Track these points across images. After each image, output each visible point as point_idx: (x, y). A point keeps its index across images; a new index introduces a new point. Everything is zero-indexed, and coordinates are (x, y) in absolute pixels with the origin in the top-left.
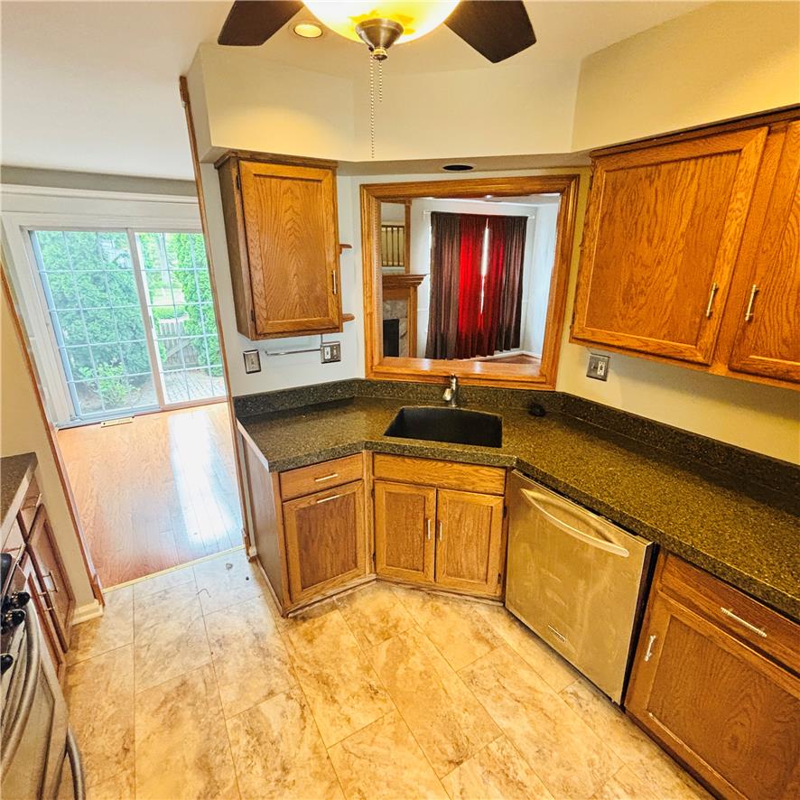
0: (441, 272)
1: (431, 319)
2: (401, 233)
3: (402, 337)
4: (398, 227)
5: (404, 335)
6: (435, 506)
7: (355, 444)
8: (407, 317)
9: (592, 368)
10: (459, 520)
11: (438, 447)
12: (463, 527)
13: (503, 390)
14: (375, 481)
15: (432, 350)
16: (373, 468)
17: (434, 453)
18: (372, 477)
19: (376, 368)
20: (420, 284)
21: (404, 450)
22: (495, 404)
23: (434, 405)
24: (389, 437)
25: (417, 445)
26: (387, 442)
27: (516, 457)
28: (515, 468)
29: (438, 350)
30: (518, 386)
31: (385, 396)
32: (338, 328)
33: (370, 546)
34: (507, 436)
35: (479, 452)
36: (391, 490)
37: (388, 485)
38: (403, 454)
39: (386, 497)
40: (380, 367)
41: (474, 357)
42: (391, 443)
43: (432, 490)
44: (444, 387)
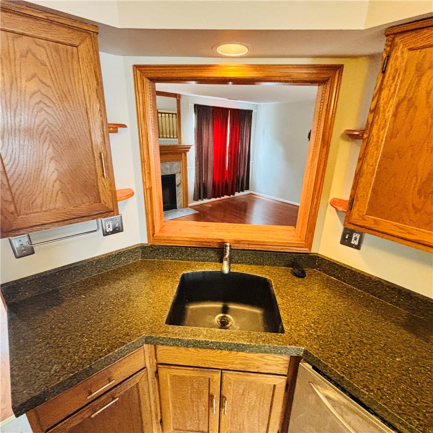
0: (202, 144)
1: (196, 174)
2: (174, 117)
3: (178, 186)
4: (173, 114)
5: (180, 184)
6: (220, 385)
7: (133, 343)
8: (181, 173)
9: (347, 237)
10: (243, 394)
11: (224, 341)
12: (246, 399)
13: (269, 253)
14: (159, 366)
15: (197, 193)
16: (156, 355)
17: (219, 347)
18: (155, 361)
19: (157, 236)
20: (188, 151)
21: (187, 344)
22: (262, 264)
23: (210, 267)
24: (171, 326)
25: (201, 338)
26: (169, 336)
27: (303, 348)
28: (302, 358)
29: (201, 193)
30: (282, 249)
31: (166, 259)
32: (113, 211)
33: (156, 415)
34: (285, 312)
35: (267, 344)
36: (175, 374)
37: (172, 370)
38: (187, 347)
39: (171, 379)
40: (161, 235)
41: (223, 196)
42: (174, 337)
43: (217, 372)
44: (219, 251)
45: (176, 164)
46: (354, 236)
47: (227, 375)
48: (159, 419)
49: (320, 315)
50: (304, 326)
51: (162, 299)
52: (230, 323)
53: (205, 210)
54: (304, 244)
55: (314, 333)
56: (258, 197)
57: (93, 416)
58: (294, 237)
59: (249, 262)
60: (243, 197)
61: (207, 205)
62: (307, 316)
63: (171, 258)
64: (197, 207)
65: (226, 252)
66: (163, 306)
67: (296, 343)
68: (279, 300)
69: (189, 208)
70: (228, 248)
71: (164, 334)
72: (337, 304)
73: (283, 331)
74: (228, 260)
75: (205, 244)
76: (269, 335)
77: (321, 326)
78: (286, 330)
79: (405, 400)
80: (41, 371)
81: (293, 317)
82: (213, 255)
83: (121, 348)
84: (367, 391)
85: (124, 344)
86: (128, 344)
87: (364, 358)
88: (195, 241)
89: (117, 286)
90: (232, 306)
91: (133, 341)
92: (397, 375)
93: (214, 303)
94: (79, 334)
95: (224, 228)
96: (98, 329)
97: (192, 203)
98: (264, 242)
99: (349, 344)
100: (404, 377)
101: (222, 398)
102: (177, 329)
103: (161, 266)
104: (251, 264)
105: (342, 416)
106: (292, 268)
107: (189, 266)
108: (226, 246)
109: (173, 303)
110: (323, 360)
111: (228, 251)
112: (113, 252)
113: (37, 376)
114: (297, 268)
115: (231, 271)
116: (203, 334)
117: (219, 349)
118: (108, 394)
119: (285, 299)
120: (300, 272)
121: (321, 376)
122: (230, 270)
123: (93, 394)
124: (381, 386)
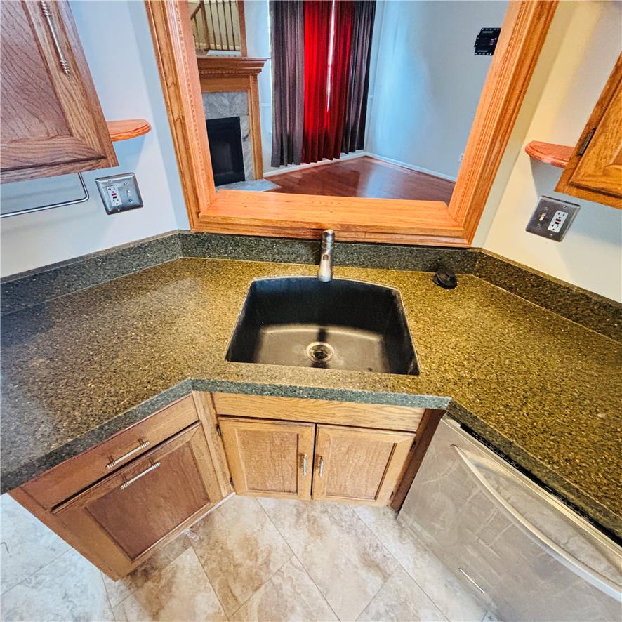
0: (284, 57)
3: (244, 138)
5: (247, 136)
6: (313, 442)
7: (172, 390)
8: (248, 115)
9: (541, 219)
10: (347, 453)
11: (321, 386)
12: (351, 459)
13: (399, 248)
14: (220, 418)
15: (278, 153)
16: (214, 404)
17: (313, 394)
18: (214, 411)
19: (205, 216)
20: (260, 70)
21: (261, 391)
22: (386, 267)
23: (300, 272)
24: (234, 363)
25: (284, 382)
26: (231, 380)
27: (450, 399)
28: (446, 411)
29: (284, 154)
30: (421, 241)
31: (226, 257)
32: (104, 158)
33: (224, 474)
34: (421, 341)
35: (390, 392)
36: (246, 428)
37: (240, 423)
38: (261, 394)
39: (240, 435)
40: (211, 214)
41: (321, 160)
42: (239, 381)
43: (309, 426)
44: (314, 243)
45: (240, 98)
46: (556, 216)
47: (323, 430)
48: (228, 477)
49: (478, 347)
50: (451, 364)
51: (219, 321)
52: (329, 356)
53: (291, 184)
54: (461, 231)
55: (468, 376)
56: (376, 162)
57: (122, 487)
58: (445, 219)
59: (363, 264)
60: (353, 162)
61: (294, 175)
62: (457, 349)
63: (233, 255)
64: (279, 178)
65: (326, 246)
66: (220, 332)
67: (438, 391)
68: (411, 324)
69: (264, 180)
70: (329, 239)
71: (223, 376)
72: (507, 330)
73: (416, 372)
74: (329, 259)
75: (290, 232)
76: (393, 377)
77: (479, 364)
78: (421, 371)
79: (609, 477)
80: (18, 434)
81: (433, 350)
82: (303, 251)
83: (151, 398)
84: (549, 464)
85: (155, 392)
86: (163, 392)
87: (546, 413)
88: (272, 227)
89: (143, 300)
90: (333, 331)
91: (171, 388)
92: (597, 439)
93: (304, 326)
94: (81, 377)
95: (323, 203)
96: (113, 369)
97: (270, 172)
98: (392, 228)
99: (523, 393)
100: (610, 443)
101: (316, 459)
102: (244, 367)
103: (216, 269)
104: (367, 267)
105: (497, 490)
106: (434, 274)
107: (262, 269)
108: (327, 235)
109: (237, 329)
110: (482, 417)
111: (329, 244)
112: (130, 244)
113: (12, 443)
114: (445, 273)
115: (334, 278)
116: (287, 375)
117: (312, 397)
118: (143, 458)
119: (422, 322)
120: (449, 279)
121: (474, 439)
122: (331, 276)
123: (117, 462)
124: (571, 455)
